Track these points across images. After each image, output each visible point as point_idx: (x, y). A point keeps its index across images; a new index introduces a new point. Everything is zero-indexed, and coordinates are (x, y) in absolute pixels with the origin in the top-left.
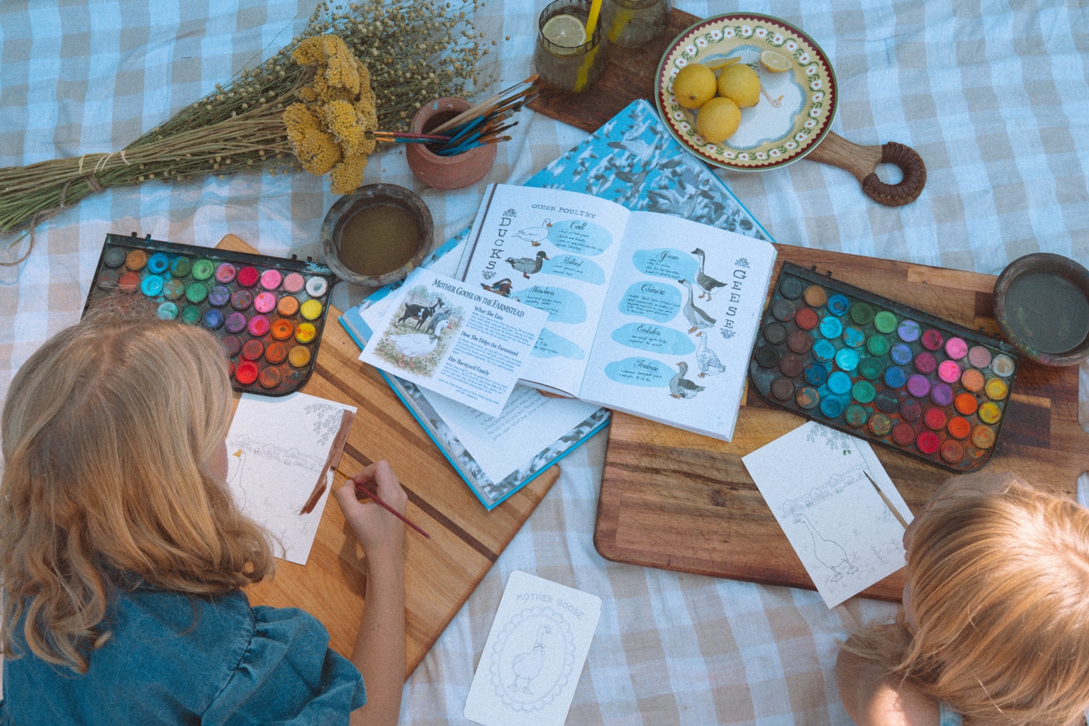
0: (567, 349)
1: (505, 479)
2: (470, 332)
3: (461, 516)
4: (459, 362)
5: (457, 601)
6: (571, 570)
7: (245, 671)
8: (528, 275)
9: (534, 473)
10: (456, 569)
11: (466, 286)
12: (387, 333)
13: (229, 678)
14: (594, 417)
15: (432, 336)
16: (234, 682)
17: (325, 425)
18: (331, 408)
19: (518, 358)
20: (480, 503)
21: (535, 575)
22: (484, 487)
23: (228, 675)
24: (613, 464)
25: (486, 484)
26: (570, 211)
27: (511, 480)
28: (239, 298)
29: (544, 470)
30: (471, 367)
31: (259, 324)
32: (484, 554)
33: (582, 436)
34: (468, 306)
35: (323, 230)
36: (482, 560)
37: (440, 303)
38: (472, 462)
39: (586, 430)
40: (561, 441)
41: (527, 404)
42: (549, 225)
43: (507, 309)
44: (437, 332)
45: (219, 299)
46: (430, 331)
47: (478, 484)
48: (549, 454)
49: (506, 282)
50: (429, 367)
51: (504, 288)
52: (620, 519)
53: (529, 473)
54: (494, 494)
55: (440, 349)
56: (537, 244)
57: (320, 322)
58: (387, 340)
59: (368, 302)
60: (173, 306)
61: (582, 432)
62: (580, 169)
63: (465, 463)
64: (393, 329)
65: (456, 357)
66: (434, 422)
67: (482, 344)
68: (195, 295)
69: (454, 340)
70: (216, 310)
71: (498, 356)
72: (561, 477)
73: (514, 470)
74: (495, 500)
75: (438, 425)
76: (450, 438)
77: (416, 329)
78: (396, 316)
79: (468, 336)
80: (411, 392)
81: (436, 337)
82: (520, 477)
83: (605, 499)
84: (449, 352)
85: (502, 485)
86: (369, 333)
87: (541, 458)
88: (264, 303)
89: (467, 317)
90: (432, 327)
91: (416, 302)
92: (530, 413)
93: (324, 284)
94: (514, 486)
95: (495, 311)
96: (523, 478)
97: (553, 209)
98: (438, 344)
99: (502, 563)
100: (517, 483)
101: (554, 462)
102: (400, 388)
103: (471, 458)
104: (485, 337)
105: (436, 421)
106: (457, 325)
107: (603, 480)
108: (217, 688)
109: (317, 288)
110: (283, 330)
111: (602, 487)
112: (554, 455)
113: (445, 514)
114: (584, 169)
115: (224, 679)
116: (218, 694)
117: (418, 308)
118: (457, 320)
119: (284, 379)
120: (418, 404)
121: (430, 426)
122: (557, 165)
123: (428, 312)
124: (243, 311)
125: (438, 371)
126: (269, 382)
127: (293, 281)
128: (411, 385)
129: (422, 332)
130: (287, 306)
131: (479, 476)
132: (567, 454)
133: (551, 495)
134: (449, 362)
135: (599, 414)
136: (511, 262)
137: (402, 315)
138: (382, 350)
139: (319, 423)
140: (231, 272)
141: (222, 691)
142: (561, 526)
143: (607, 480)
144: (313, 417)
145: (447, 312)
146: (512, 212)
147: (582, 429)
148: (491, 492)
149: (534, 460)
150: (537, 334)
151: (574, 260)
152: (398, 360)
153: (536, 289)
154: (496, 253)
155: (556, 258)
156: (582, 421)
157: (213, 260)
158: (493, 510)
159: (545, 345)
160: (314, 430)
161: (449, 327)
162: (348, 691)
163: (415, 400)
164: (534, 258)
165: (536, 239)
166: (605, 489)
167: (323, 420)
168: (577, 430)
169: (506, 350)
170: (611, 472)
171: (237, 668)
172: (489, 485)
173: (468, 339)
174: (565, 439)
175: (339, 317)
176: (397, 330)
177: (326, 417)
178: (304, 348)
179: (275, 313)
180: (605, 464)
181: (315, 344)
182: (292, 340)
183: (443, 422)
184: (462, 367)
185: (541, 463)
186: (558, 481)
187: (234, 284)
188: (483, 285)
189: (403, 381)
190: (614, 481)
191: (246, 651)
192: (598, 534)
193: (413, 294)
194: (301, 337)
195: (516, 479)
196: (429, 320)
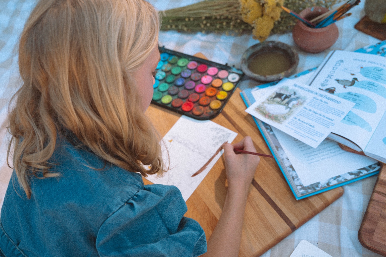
0: (363, 124)
1: (311, 185)
2: (309, 107)
3: (280, 200)
4: (299, 120)
5: (264, 246)
6: (340, 248)
7: (131, 205)
8: (346, 87)
9: (328, 187)
10: (269, 228)
11: (311, 88)
12: (263, 103)
13: (120, 206)
14: (370, 167)
15: (287, 107)
16: (123, 210)
17: (219, 138)
18: (224, 131)
19: (333, 122)
20: (293, 195)
21: (316, 246)
22: (297, 186)
23: (120, 204)
24: (379, 193)
25: (299, 184)
26: (374, 63)
27: (314, 186)
28: (195, 76)
29: (335, 187)
30: (305, 123)
31: (201, 88)
32: (288, 224)
33: (361, 174)
34: (309, 97)
35: (244, 54)
36: (286, 227)
37: (295, 93)
38: (293, 172)
39: (365, 172)
40: (348, 174)
41: (332, 151)
42: (362, 68)
43: (331, 99)
44: (290, 105)
45: (186, 75)
46: (286, 105)
47: (294, 184)
48: (340, 179)
49: (333, 89)
50: (282, 119)
51: (331, 91)
52: (378, 224)
53: (326, 185)
54: (302, 191)
55: (290, 113)
56: (353, 75)
57: (230, 93)
58: (262, 105)
59: (257, 88)
60: (164, 74)
61: (361, 173)
62: (381, 51)
63: (289, 171)
64: (267, 101)
65: (298, 118)
66: (277, 148)
67: (314, 114)
68: (175, 71)
69: (298, 111)
70: (183, 79)
71: (322, 120)
72: (344, 195)
73: (317, 182)
74: (302, 194)
75: (279, 149)
76: (284, 157)
77: (279, 103)
78: (270, 96)
79: (307, 109)
80: (268, 131)
81: (289, 107)
82: (320, 186)
83: (370, 210)
84: (294, 115)
85: (308, 188)
86: (254, 101)
87: (335, 179)
88: (206, 80)
89: (308, 101)
90: (288, 103)
91: (282, 92)
92: (332, 156)
93: (237, 78)
94: (315, 190)
95: (324, 100)
96: (322, 187)
97: (365, 61)
98: (289, 111)
99: (298, 233)
100: (318, 189)
101: (342, 185)
102: (263, 128)
103: (293, 170)
104: (316, 110)
105: (278, 147)
106: (301, 104)
107: (371, 200)
108: (111, 210)
109: (233, 79)
110: (211, 92)
111: (369, 203)
112: (343, 180)
113: (271, 196)
114: (383, 52)
115: (117, 206)
116: (111, 214)
117: (282, 95)
118: (302, 102)
119: (205, 113)
120: (270, 137)
121: (275, 149)
122: (369, 48)
123: (287, 97)
124: (196, 81)
125: (286, 123)
126: (197, 112)
127: (223, 74)
128: (269, 128)
129: (282, 104)
130: (217, 83)
131: (296, 180)
132: (350, 183)
133: (335, 204)
134: (294, 119)
135: (373, 166)
136: (338, 81)
137: (274, 96)
138: (259, 109)
139: (216, 137)
140: (195, 65)
141: (114, 213)
142: (338, 223)
143: (373, 200)
144: (214, 133)
145: (297, 98)
146: (342, 61)
147: (362, 171)
148: (301, 189)
149: (330, 179)
150: (346, 113)
151: (374, 84)
152: (266, 114)
153: (349, 93)
154: (330, 77)
155: (363, 82)
156: (362, 167)
157: (189, 60)
158: (299, 201)
159: (350, 119)
160: (213, 139)
161: (297, 104)
162: (193, 235)
163: (270, 135)
164: (351, 80)
165: (352, 73)
166: (371, 205)
167: (218, 136)
168: (359, 171)
169: (327, 118)
170: (376, 196)
171: (127, 202)
172: (301, 185)
173: (307, 111)
174: (351, 174)
175: (241, 93)
176: (269, 102)
177: (221, 134)
178: (219, 102)
179: (209, 85)
180: (374, 191)
181: (225, 101)
182: (214, 97)
183: (282, 149)
184: (301, 122)
185: (334, 182)
186: (341, 198)
187: (195, 71)
188: (320, 89)
189: (266, 125)
190: (378, 202)
191: (135, 195)
192: (363, 230)
193: (281, 89)
194: (219, 97)
195: (317, 186)
196: (287, 100)
